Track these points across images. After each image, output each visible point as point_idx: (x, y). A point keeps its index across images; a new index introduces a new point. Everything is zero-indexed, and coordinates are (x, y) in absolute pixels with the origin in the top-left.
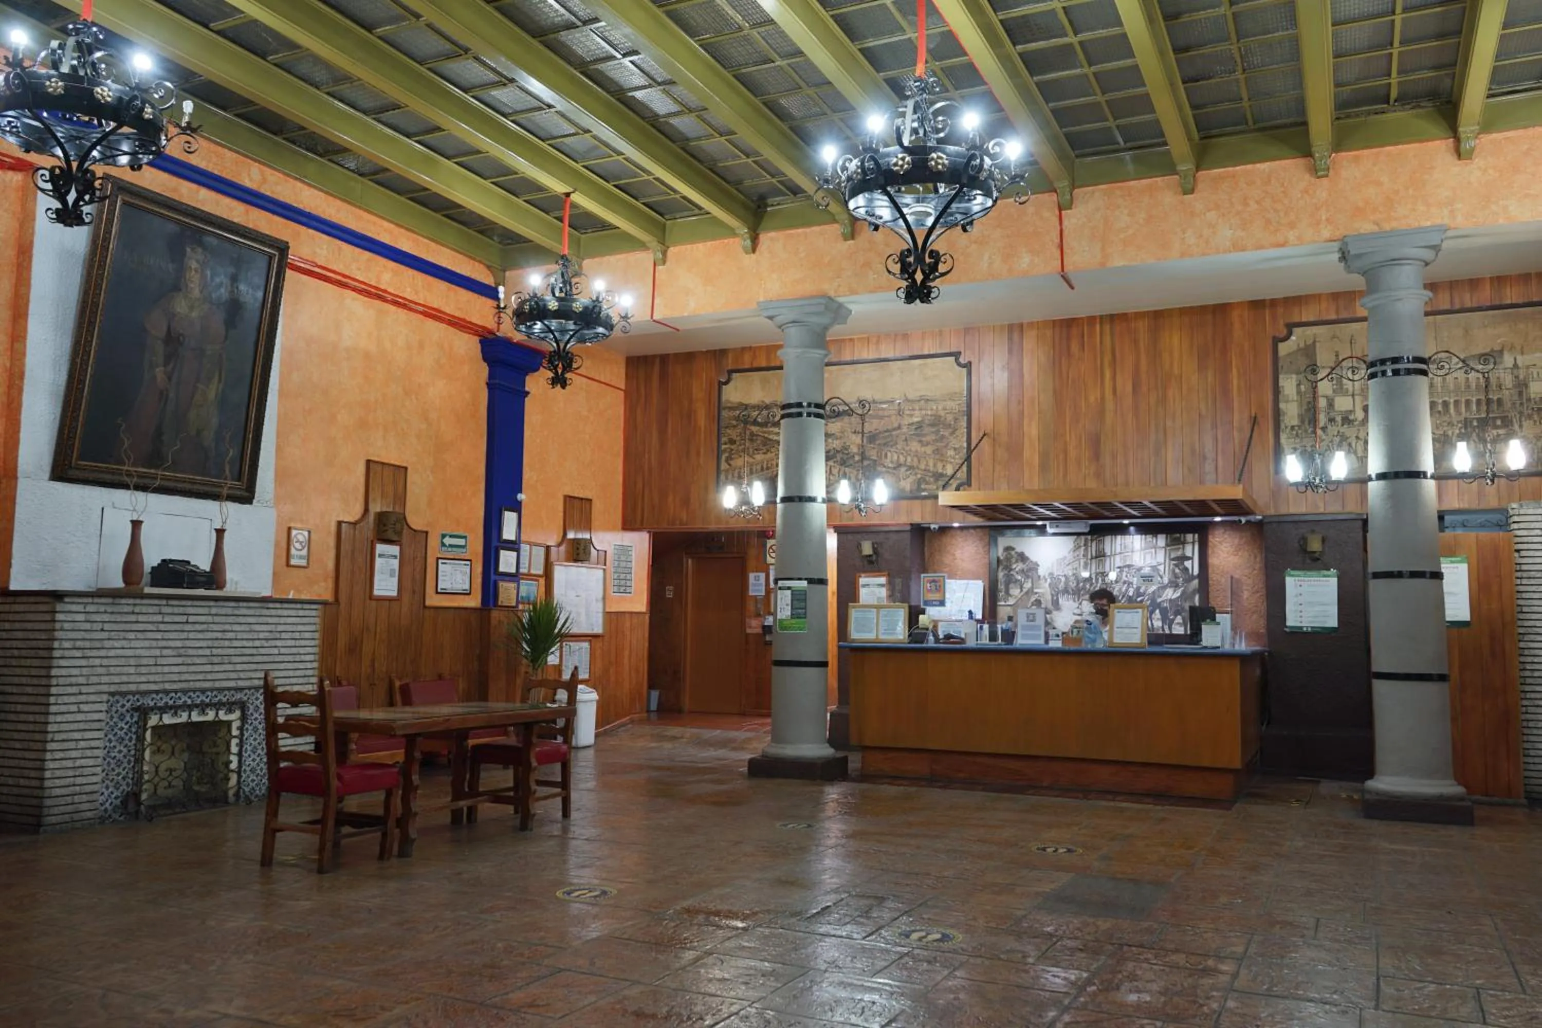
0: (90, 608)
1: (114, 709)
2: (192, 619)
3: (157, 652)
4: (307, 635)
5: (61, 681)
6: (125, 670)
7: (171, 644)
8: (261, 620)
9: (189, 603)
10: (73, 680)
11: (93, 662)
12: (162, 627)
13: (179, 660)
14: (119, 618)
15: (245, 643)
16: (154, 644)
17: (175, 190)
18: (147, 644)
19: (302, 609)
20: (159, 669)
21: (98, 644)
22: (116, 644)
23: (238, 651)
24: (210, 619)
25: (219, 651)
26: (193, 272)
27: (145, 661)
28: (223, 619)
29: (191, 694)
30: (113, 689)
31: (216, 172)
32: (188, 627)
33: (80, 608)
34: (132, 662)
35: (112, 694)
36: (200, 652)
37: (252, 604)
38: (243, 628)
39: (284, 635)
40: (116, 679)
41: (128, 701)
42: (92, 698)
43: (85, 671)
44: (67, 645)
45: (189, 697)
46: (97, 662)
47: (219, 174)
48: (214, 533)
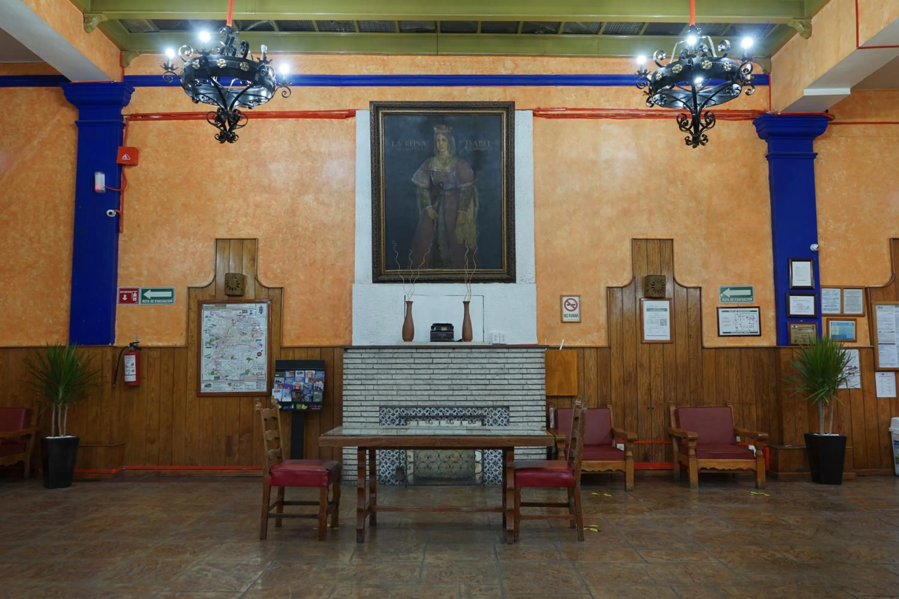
0: (364, 356)
1: (387, 416)
2: (435, 361)
3: (412, 382)
4: (533, 371)
5: (349, 398)
6: (390, 393)
7: (422, 377)
8: (491, 361)
9: (433, 351)
10: (356, 398)
11: (368, 387)
12: (413, 366)
13: (428, 387)
14: (383, 361)
15: (479, 377)
16: (409, 377)
17: (449, 95)
18: (404, 377)
19: (527, 352)
20: (414, 393)
21: (370, 377)
22: (383, 377)
23: (473, 382)
24: (449, 361)
25: (458, 382)
26: (442, 142)
27: (402, 388)
28: (459, 361)
29: (442, 409)
30: (382, 404)
31: (479, 74)
32: (432, 366)
33: (358, 356)
34: (395, 388)
35: (381, 407)
36: (444, 382)
37: (482, 350)
38: (476, 366)
39: (511, 371)
40: (384, 398)
41: (397, 412)
42: (369, 409)
43: (364, 393)
44: (350, 377)
45: (441, 411)
46: (371, 387)
47: (481, 74)
48: (463, 305)
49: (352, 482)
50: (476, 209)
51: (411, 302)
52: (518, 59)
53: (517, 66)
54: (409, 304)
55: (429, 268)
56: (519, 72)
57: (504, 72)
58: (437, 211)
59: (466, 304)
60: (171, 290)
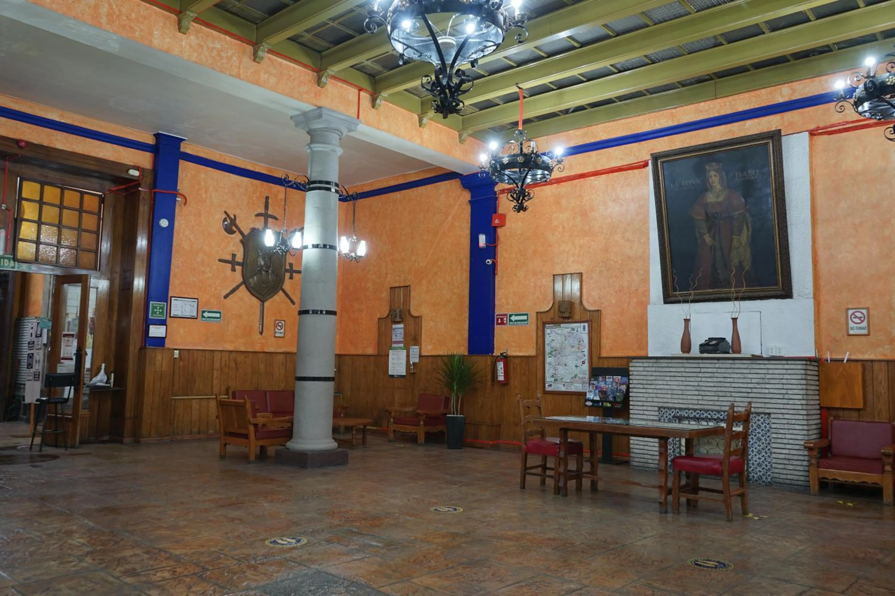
0: (645, 365)
1: (665, 415)
2: (703, 370)
3: (684, 388)
4: (793, 382)
5: (634, 399)
6: (665, 396)
7: (692, 384)
8: (752, 371)
9: (701, 361)
10: (640, 399)
11: (648, 391)
12: (684, 374)
13: (697, 393)
14: (660, 369)
15: (741, 385)
16: (681, 383)
17: (730, 131)
18: (677, 383)
19: (787, 364)
20: (685, 397)
21: (650, 382)
22: (660, 382)
23: (736, 390)
24: (715, 370)
25: (723, 389)
26: (713, 178)
27: (676, 392)
28: (724, 370)
29: (710, 412)
30: (660, 405)
31: (756, 107)
32: (700, 375)
33: (641, 365)
34: (669, 392)
35: (660, 408)
36: (710, 389)
37: (744, 362)
38: (739, 376)
39: (772, 381)
40: (660, 400)
41: (673, 412)
42: (649, 408)
43: (645, 395)
44: (635, 382)
45: (709, 414)
46: (651, 391)
47: (759, 106)
48: (731, 321)
49: (638, 468)
50: (750, 233)
51: (689, 320)
52: (795, 85)
53: (794, 91)
54: (687, 321)
55: (710, 289)
56: (797, 96)
57: (781, 100)
58: (714, 239)
59: (735, 320)
60: (527, 315)
